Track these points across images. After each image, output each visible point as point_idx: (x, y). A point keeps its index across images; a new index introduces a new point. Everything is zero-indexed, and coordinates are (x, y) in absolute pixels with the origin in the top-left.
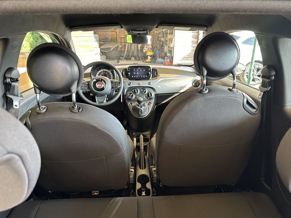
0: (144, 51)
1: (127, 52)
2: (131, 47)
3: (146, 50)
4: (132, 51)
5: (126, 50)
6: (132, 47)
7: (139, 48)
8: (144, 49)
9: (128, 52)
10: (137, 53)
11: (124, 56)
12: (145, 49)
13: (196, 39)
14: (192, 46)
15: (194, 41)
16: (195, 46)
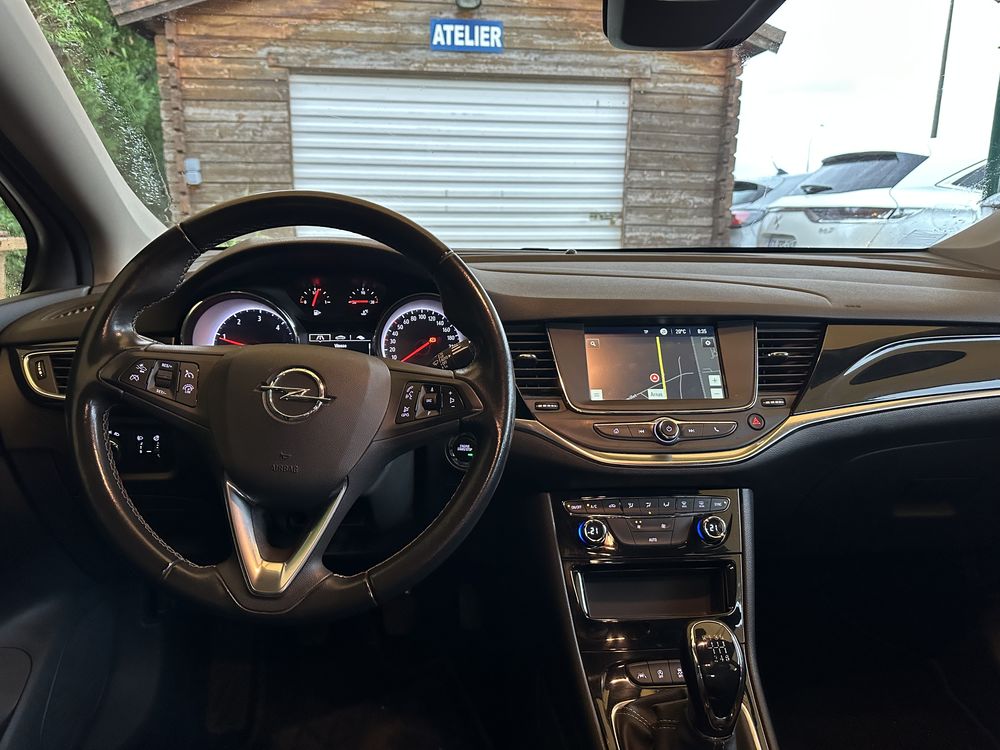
13: (709, 197)
14: (695, 224)
15: (700, 203)
16: (706, 224)
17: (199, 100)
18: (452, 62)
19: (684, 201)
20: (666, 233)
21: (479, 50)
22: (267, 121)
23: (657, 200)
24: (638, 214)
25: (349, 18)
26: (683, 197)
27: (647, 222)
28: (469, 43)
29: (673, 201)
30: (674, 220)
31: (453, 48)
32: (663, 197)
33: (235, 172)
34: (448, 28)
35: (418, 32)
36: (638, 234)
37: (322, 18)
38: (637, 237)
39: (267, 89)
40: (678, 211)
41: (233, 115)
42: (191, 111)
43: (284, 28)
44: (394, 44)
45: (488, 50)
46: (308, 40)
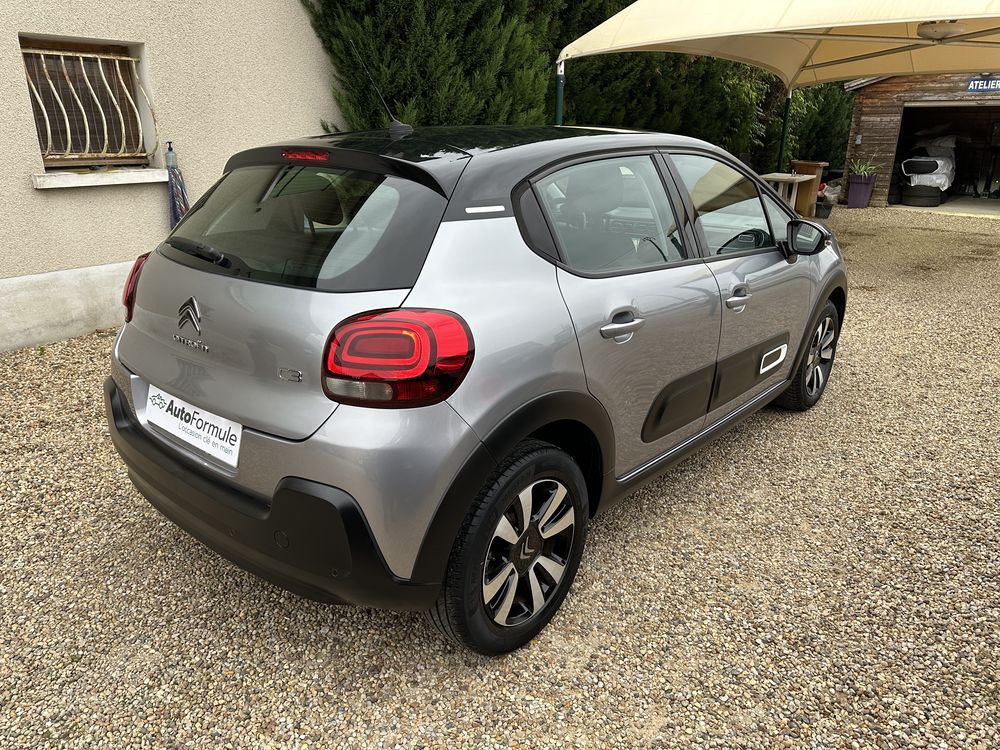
17: (867, 114)
18: (975, 96)
21: (990, 90)
22: (891, 121)
25: (933, 82)
28: (985, 87)
31: (978, 90)
33: (873, 140)
34: (976, 82)
35: (962, 85)
37: (922, 82)
39: (894, 109)
41: (879, 119)
42: (863, 118)
43: (906, 87)
44: (950, 90)
45: (994, 90)
46: (915, 91)
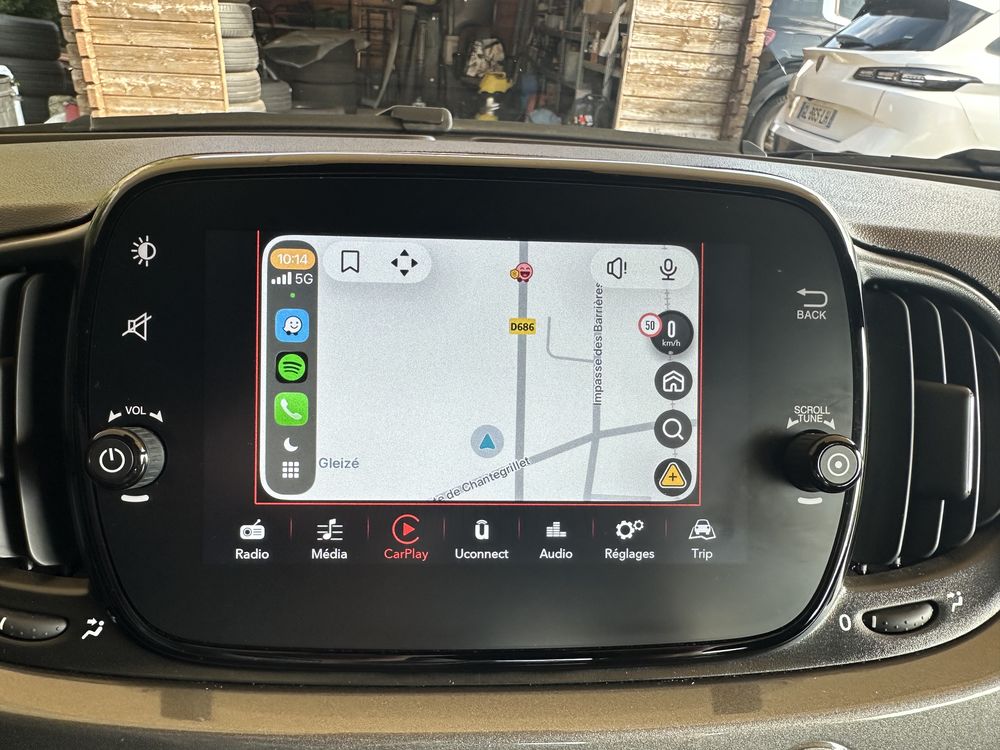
0: (471, 73)
1: (393, 72)
2: (410, 52)
3: (477, 67)
4: (417, 70)
5: (391, 66)
6: (418, 52)
7: (449, 59)
8: (471, 63)
9: (399, 76)
10: (439, 83)
11: (378, 91)
12: (475, 64)
13: (738, 15)
14: (716, 51)
15: (728, 23)
16: (728, 53)
19: (706, 18)
20: (678, 61)
23: (673, 15)
24: (647, 33)
26: (705, 13)
27: (656, 44)
29: (693, 18)
30: (691, 44)
32: (681, 11)
36: (644, 61)
38: (643, 64)
40: (697, 32)
